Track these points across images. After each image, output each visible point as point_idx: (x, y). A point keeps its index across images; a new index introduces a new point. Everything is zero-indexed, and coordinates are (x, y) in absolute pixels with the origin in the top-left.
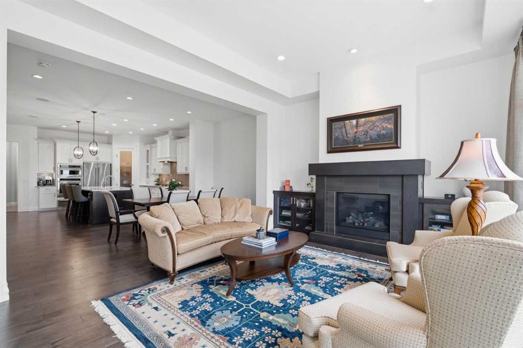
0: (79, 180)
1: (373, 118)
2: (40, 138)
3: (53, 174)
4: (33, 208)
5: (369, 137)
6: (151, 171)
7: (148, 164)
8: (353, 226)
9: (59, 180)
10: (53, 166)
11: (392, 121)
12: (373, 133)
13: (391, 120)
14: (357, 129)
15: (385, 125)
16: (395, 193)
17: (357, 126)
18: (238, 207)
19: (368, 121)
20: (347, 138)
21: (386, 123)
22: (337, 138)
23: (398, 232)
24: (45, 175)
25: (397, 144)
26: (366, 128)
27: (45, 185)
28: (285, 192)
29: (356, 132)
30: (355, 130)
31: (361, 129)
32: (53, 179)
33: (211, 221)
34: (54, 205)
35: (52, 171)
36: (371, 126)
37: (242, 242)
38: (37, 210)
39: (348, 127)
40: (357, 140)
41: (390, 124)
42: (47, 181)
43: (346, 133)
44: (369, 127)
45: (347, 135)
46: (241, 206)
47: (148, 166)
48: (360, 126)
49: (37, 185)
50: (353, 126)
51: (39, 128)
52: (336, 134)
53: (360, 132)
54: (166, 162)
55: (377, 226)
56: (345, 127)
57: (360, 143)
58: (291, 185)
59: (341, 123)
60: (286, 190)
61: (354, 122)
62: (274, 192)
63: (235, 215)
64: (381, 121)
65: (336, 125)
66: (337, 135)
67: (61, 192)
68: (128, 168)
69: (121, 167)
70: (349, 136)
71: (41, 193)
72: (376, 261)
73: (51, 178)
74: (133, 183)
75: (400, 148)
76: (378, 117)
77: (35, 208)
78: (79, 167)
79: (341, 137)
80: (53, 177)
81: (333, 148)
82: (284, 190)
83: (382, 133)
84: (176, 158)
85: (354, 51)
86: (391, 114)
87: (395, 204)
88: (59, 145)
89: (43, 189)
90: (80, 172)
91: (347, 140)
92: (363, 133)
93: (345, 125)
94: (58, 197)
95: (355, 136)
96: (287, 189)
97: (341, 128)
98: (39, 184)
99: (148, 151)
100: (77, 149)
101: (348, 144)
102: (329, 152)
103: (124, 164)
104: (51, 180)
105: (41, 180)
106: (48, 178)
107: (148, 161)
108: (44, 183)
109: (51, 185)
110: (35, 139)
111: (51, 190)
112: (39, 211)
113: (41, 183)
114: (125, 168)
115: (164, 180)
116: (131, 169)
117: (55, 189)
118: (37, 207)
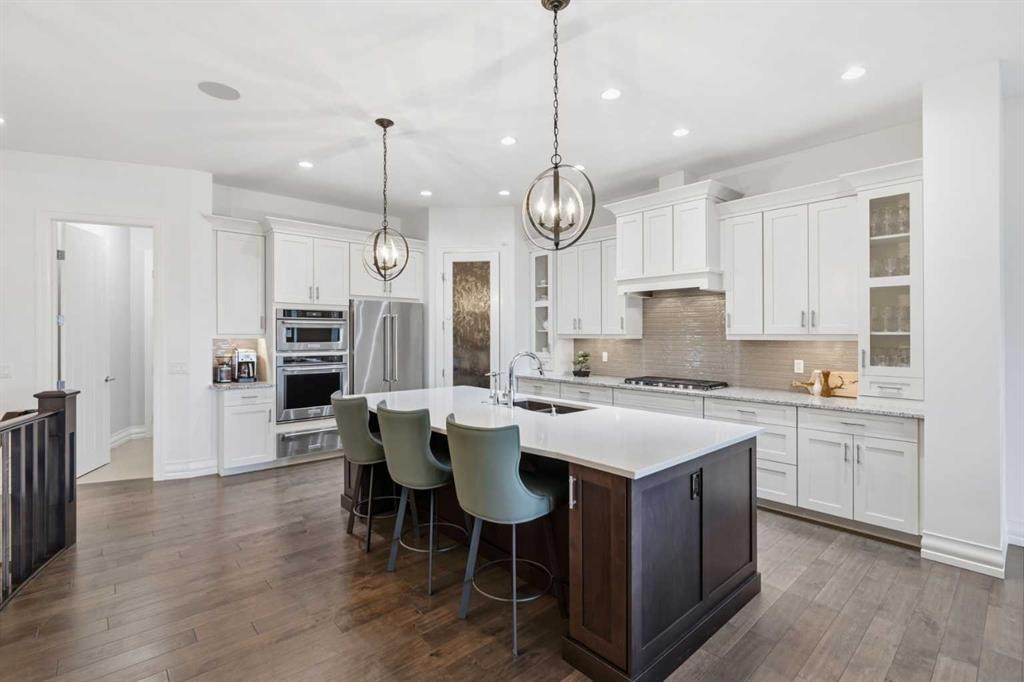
0: (340, 358)
2: (222, 212)
3: (258, 342)
4: (200, 465)
6: (557, 325)
7: (542, 304)
9: (281, 361)
10: (260, 313)
27: (235, 381)
32: (258, 358)
34: (265, 453)
35: (257, 331)
42: (240, 364)
47: (543, 311)
49: (211, 383)
51: (219, 180)
68: (477, 316)
77: (207, 467)
78: (340, 314)
88: (279, 239)
89: (234, 396)
90: (338, 330)
94: (279, 422)
98: (217, 378)
99: (540, 259)
103: (466, 308)
104: (253, 363)
105: (223, 364)
106: (245, 354)
107: (542, 292)
108: (233, 373)
109: (255, 380)
110: (206, 217)
111: (258, 401)
112: (218, 475)
113: (224, 375)
114: (468, 318)
115: (605, 359)
116: (489, 323)
117: (268, 394)
118: (214, 462)
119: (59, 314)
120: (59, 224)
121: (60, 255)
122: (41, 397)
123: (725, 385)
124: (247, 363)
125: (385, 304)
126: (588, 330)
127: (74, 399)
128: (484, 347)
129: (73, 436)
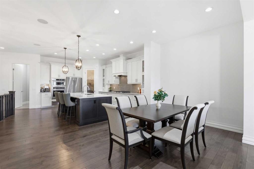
0: (64, 88)
2: (42, 62)
3: (49, 85)
4: (38, 106)
6: (106, 82)
7: (104, 78)
9: (52, 88)
10: (49, 80)
24: (45, 85)
27: (44, 92)
32: (49, 88)
34: (49, 104)
35: (49, 83)
38: (40, 107)
42: (45, 89)
47: (104, 79)
49: (40, 92)
51: (41, 56)
54: (117, 76)
67: (54, 96)
68: (92, 80)
69: (87, 80)
71: (42, 97)
73: (48, 87)
74: (95, 90)
77: (39, 106)
78: (64, 80)
80: (49, 86)
84: (127, 73)
88: (52, 66)
89: (43, 94)
90: (64, 83)
94: (52, 99)
98: (41, 91)
99: (104, 70)
100: (64, 67)
103: (90, 78)
104: (48, 89)
105: (42, 89)
106: (47, 87)
107: (104, 76)
108: (44, 90)
109: (48, 92)
110: (39, 63)
111: (48, 95)
112: (41, 108)
113: (42, 91)
114: (90, 81)
115: (114, 88)
116: (94, 81)
117: (50, 94)
118: (40, 106)
119: (13, 79)
120: (13, 64)
121: (13, 69)
122: (10, 92)
123: (129, 92)
124: (47, 89)
125: (71, 78)
126: (111, 83)
127: (15, 93)
128: (93, 86)
129: (14, 98)
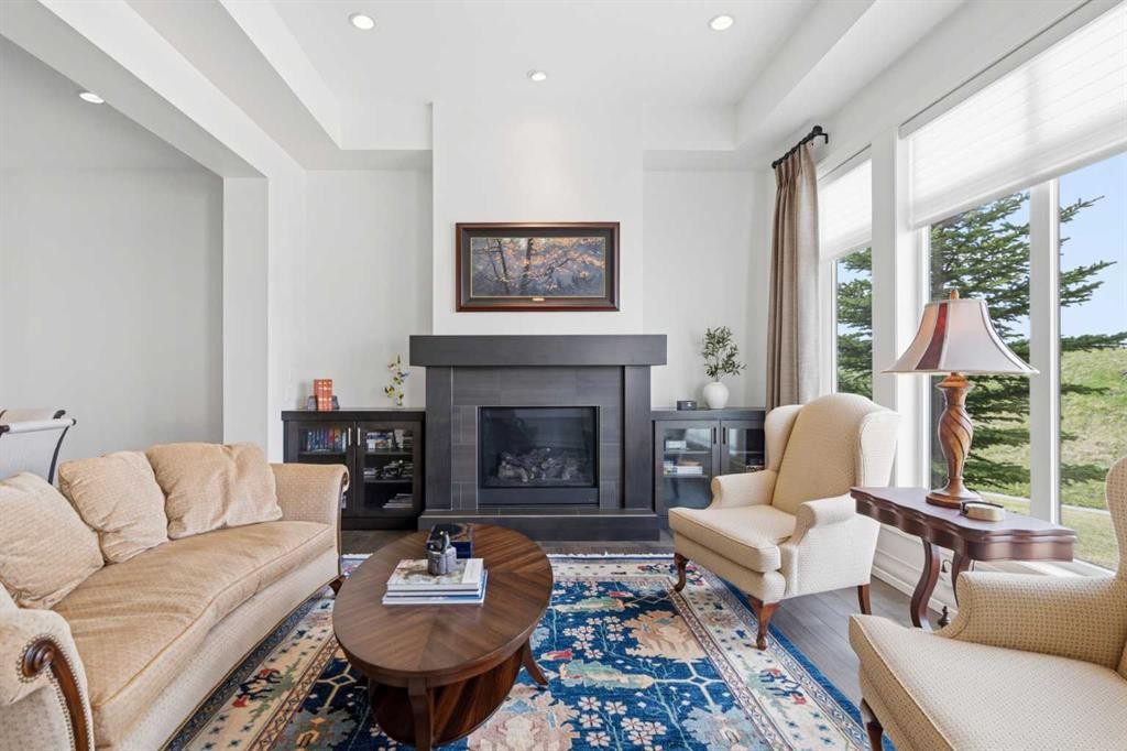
1: (565, 241)
5: (555, 281)
8: (516, 484)
11: (602, 252)
12: (564, 274)
13: (600, 250)
14: (529, 259)
15: (588, 259)
16: (607, 404)
17: (529, 253)
18: (233, 474)
19: (554, 246)
20: (507, 278)
21: (590, 255)
22: (481, 277)
23: (613, 483)
25: (612, 301)
26: (550, 259)
28: (317, 413)
29: (527, 268)
30: (526, 262)
31: (537, 261)
33: (133, 543)
36: (560, 257)
37: (386, 601)
39: (508, 253)
40: (531, 285)
41: (597, 257)
43: (504, 267)
44: (557, 260)
45: (505, 270)
46: (241, 468)
48: (537, 254)
50: (520, 252)
52: (479, 266)
53: (536, 267)
55: (567, 477)
56: (501, 252)
57: (536, 293)
58: (334, 394)
59: (491, 242)
60: (321, 408)
61: (523, 242)
62: (286, 416)
63: (225, 505)
64: (581, 250)
65: (478, 244)
66: (481, 268)
70: (510, 273)
72: (603, 554)
75: (618, 310)
76: (574, 240)
79: (491, 273)
81: (471, 300)
82: (312, 408)
83: (581, 275)
85: (539, 77)
86: (600, 239)
87: (608, 425)
91: (506, 284)
92: (542, 270)
93: (500, 247)
95: (525, 276)
96: (325, 405)
97: (490, 253)
101: (508, 292)
102: (460, 309)
